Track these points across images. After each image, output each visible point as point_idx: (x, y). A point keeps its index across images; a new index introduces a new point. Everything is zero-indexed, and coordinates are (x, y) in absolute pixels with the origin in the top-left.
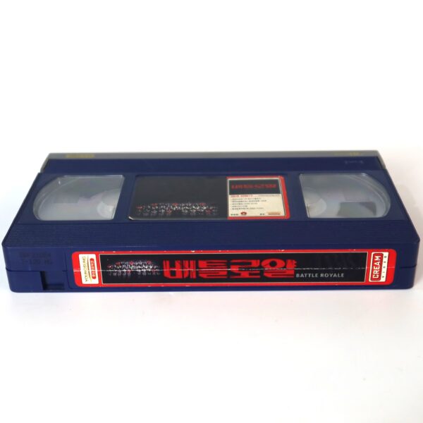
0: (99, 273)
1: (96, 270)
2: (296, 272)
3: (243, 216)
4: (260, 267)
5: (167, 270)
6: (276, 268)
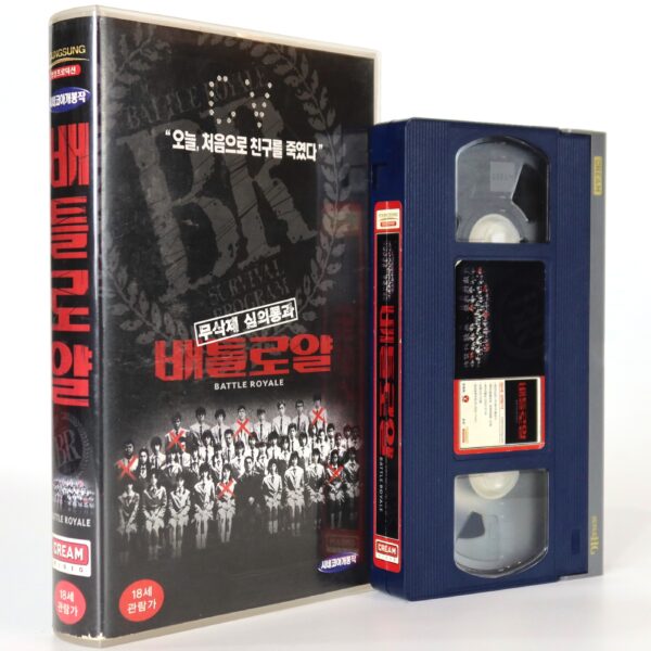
0: (385, 231)
1: (387, 228)
2: (384, 457)
3: (461, 399)
4: (389, 417)
5: (386, 309)
6: (387, 435)
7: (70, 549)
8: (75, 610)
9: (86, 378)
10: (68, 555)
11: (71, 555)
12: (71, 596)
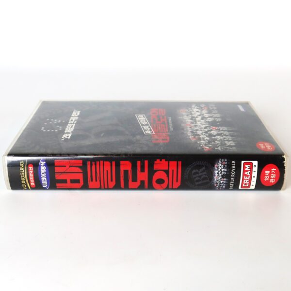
7: (246, 173)
8: (273, 170)
9: (169, 163)
10: (249, 174)
11: (249, 172)
12: (267, 172)
